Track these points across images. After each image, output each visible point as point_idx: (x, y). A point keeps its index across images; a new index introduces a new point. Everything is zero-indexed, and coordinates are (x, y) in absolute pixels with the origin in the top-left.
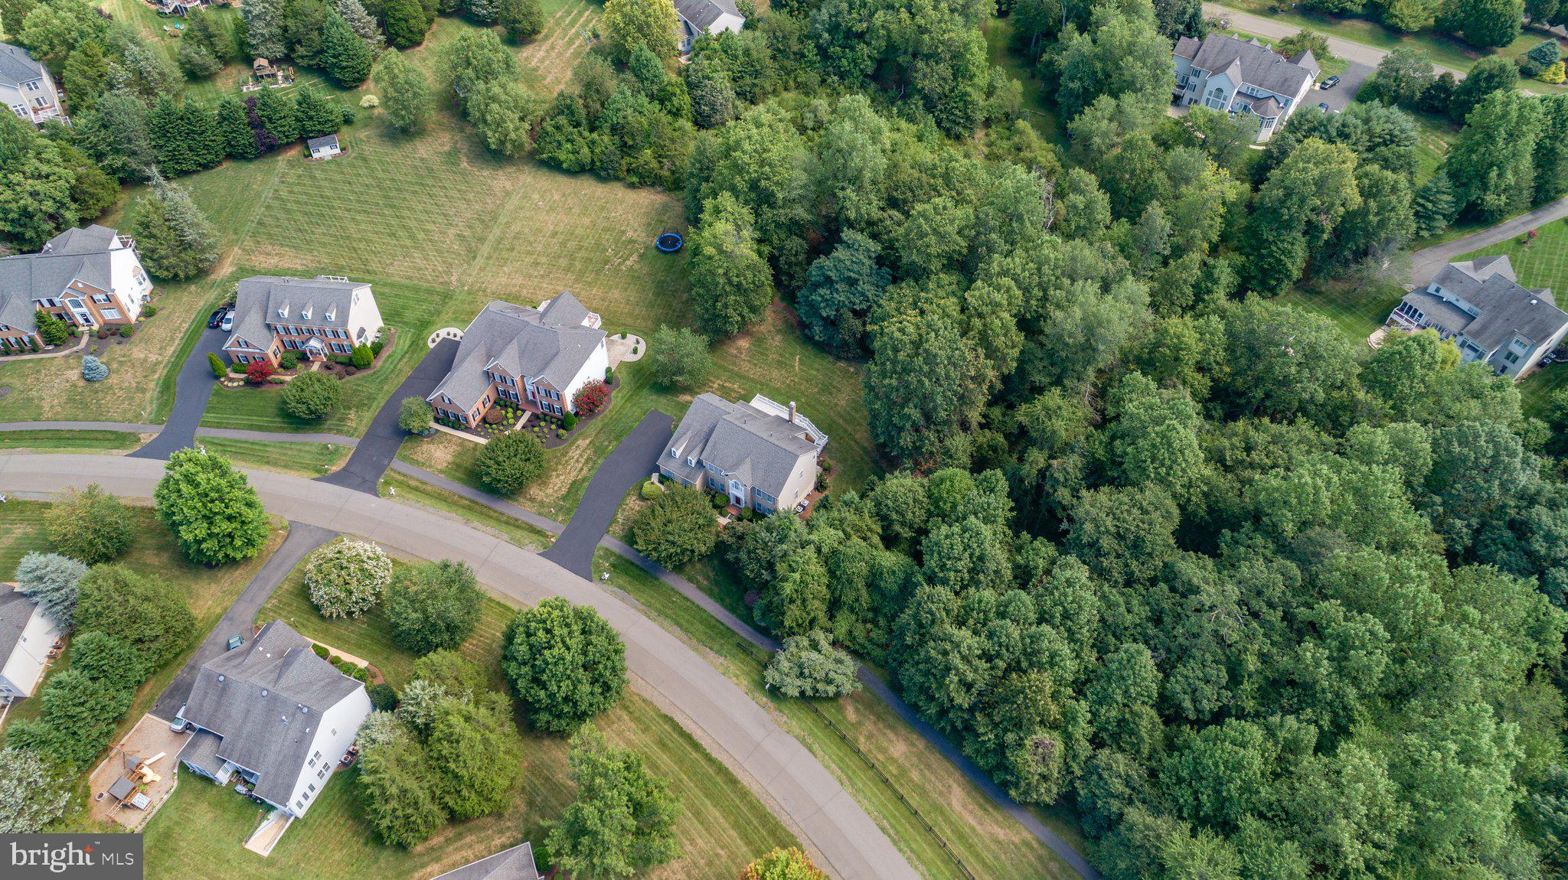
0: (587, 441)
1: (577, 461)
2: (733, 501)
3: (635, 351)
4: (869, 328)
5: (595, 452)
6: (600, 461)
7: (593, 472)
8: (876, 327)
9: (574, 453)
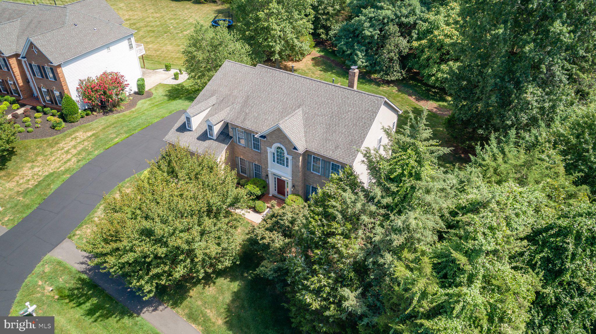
0: (89, 134)
1: (67, 152)
2: (273, 189)
3: (176, 77)
4: (415, 44)
5: (95, 144)
6: (96, 153)
7: (82, 163)
8: (424, 42)
9: (67, 144)
